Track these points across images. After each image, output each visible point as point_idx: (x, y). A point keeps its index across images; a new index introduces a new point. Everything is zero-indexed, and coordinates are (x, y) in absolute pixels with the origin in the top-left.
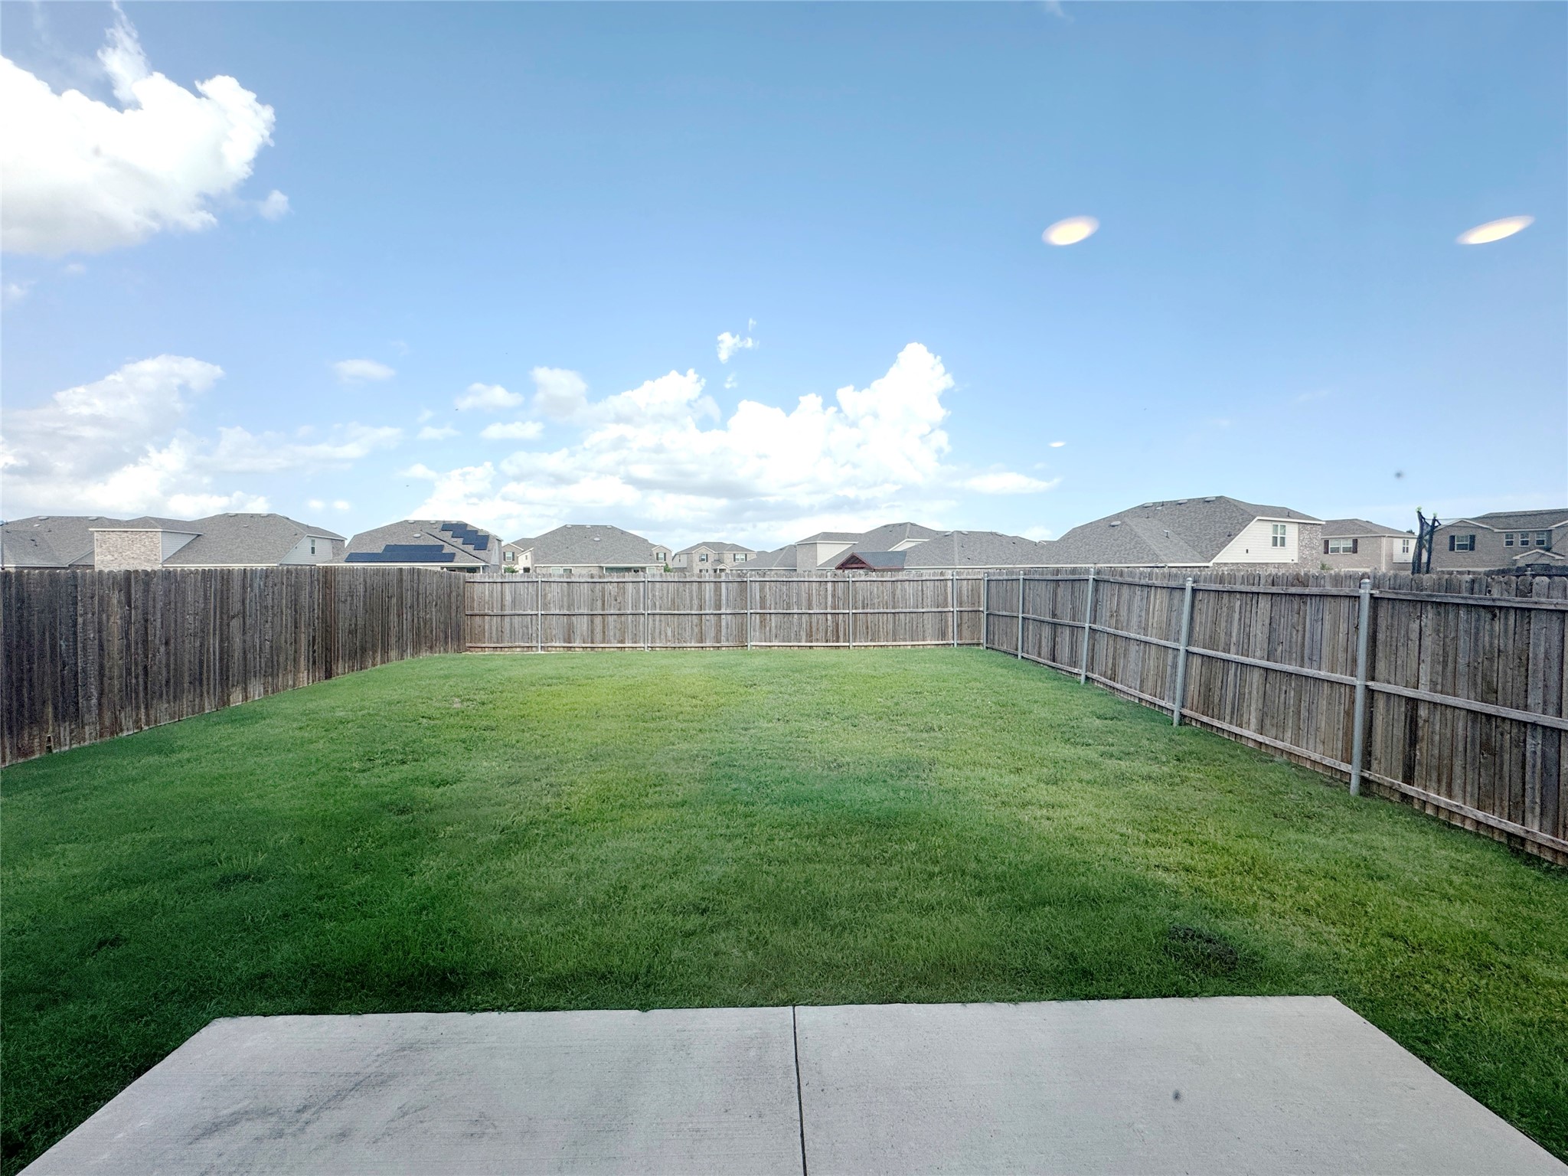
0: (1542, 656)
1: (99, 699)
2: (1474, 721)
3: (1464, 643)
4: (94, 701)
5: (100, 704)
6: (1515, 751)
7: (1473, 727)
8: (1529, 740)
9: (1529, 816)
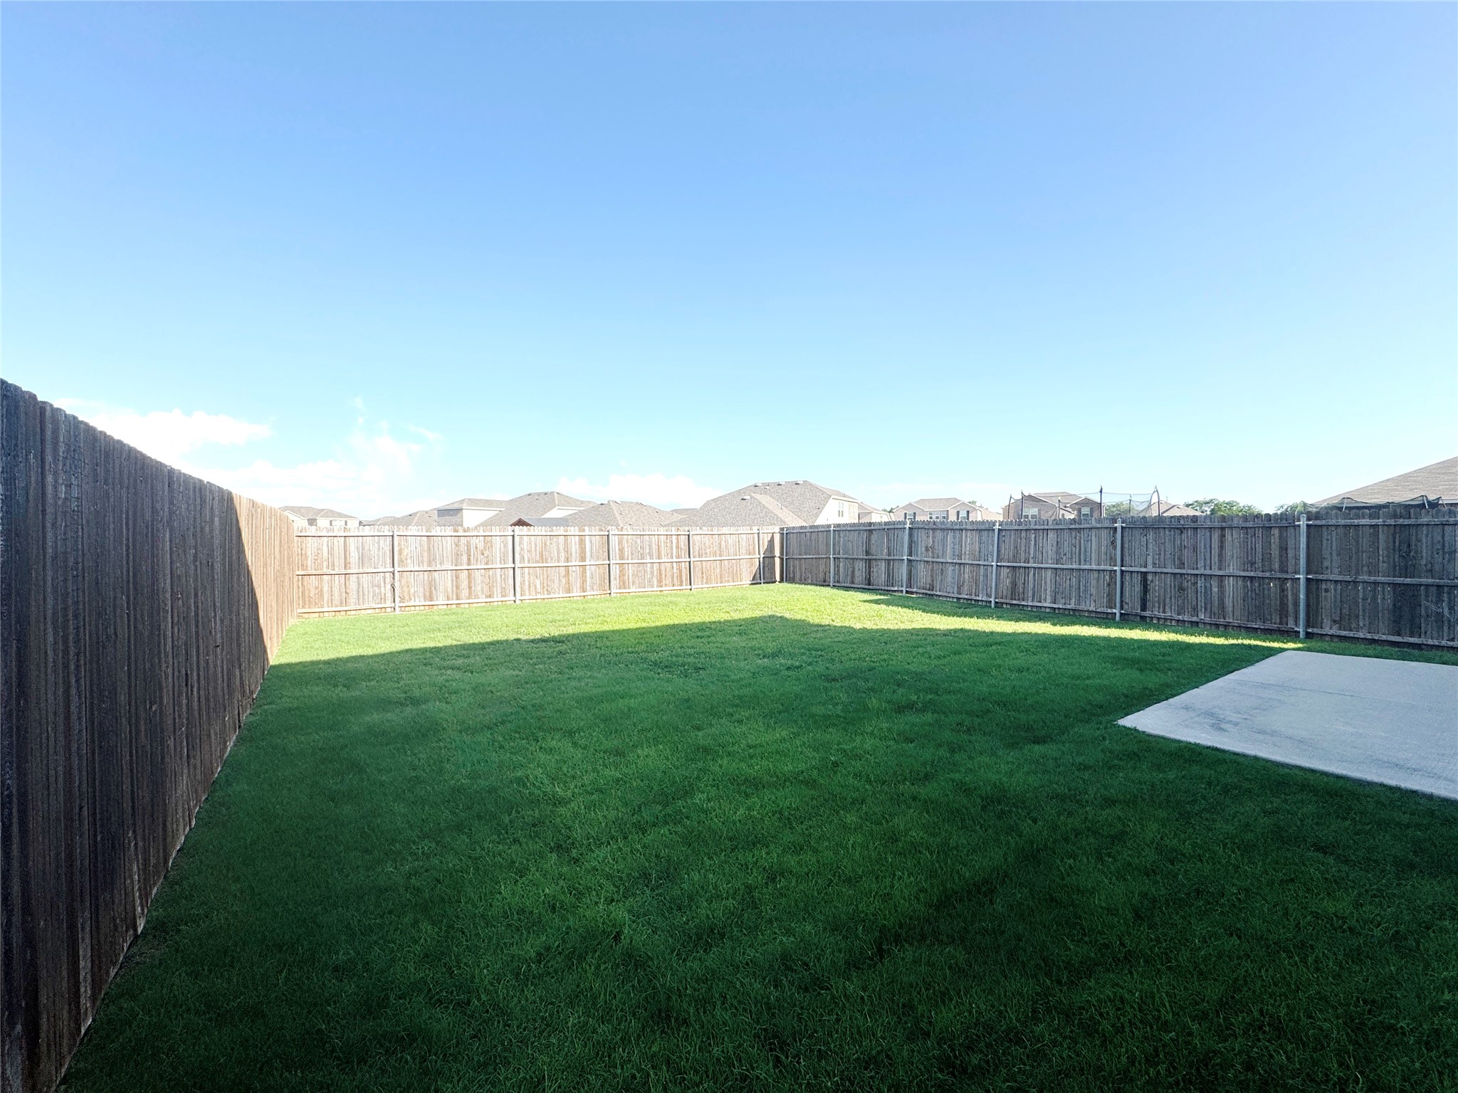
0: (1203, 547)
2: (1175, 578)
3: (1168, 546)
6: (1193, 587)
7: (1174, 581)
8: (1199, 582)
9: (1200, 614)
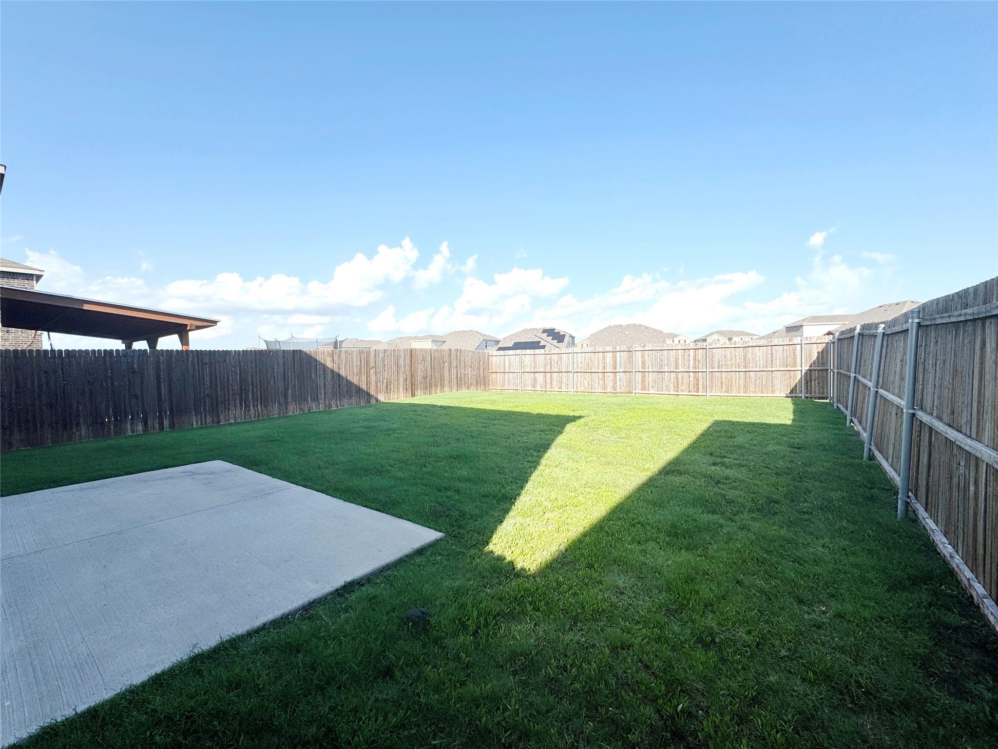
1: (324, 395)
4: (323, 396)
5: (325, 397)
